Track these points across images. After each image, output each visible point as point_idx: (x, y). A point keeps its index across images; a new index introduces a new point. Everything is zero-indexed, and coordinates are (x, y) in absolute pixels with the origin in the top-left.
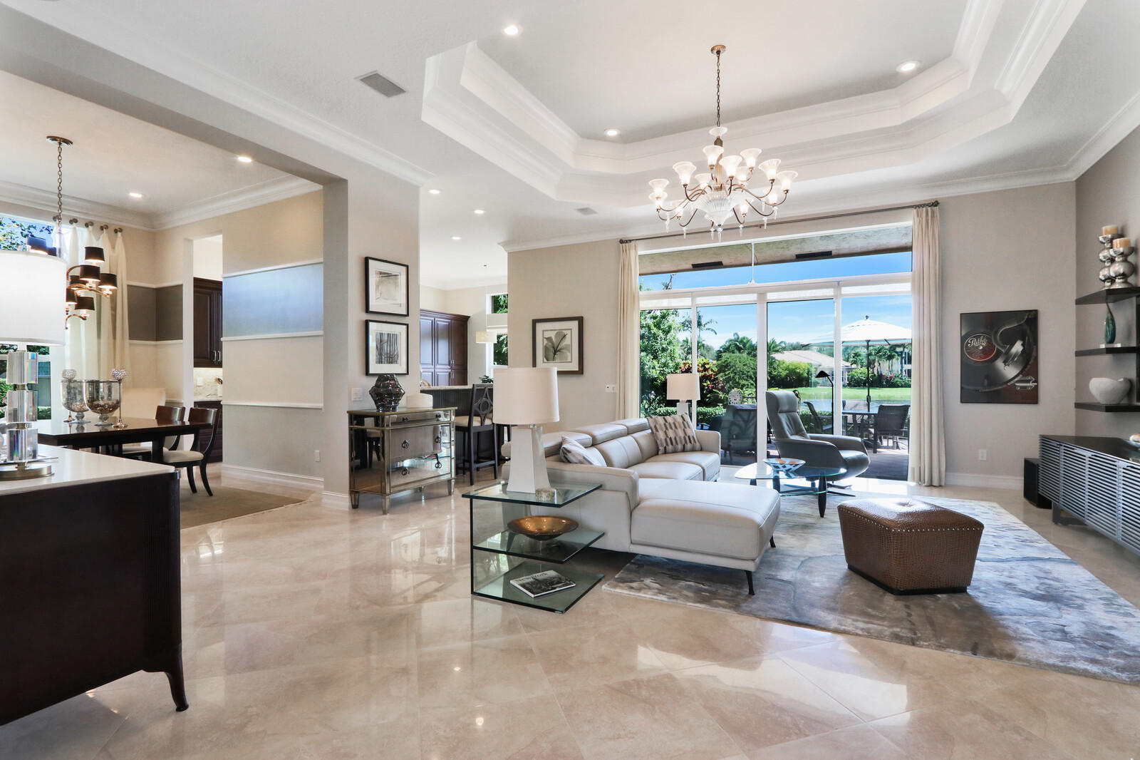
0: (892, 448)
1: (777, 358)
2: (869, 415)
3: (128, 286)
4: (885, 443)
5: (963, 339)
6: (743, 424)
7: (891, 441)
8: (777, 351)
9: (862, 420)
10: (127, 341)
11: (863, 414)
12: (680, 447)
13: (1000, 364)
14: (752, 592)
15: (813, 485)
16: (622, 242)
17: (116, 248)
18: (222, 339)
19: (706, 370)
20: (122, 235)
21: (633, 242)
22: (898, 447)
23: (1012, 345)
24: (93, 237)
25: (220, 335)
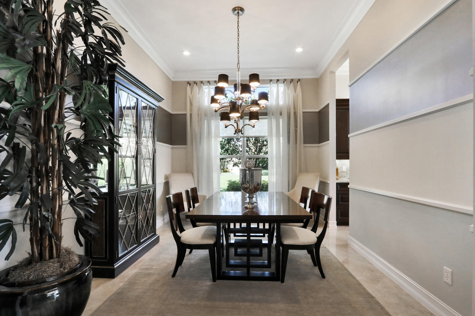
3: (303, 112)
10: (302, 145)
17: (297, 91)
18: (349, 136)
20: (300, 83)
24: (286, 88)
25: (347, 132)
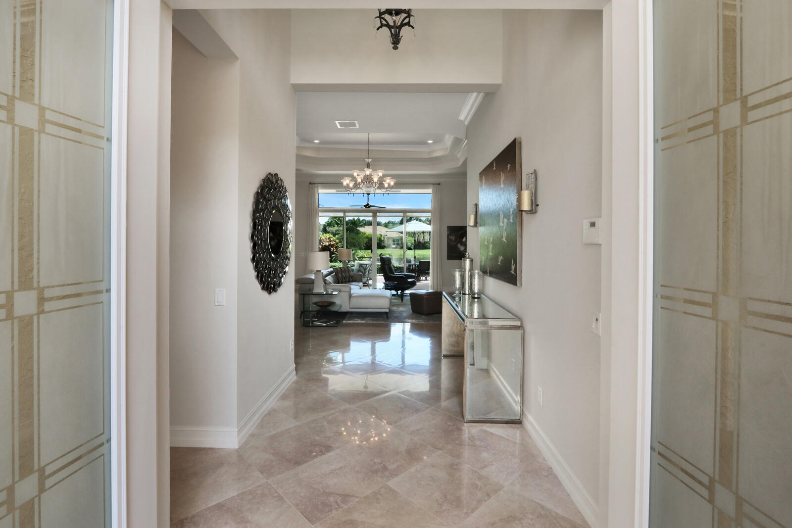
0: (424, 280)
1: (361, 231)
2: (415, 265)
4: (422, 278)
5: (448, 235)
6: (363, 271)
7: (424, 277)
8: (362, 226)
9: (412, 268)
11: (413, 265)
12: (347, 280)
13: (459, 245)
14: (387, 318)
15: (397, 293)
16: (310, 183)
19: (331, 241)
21: (316, 185)
22: (427, 280)
23: (463, 239)
